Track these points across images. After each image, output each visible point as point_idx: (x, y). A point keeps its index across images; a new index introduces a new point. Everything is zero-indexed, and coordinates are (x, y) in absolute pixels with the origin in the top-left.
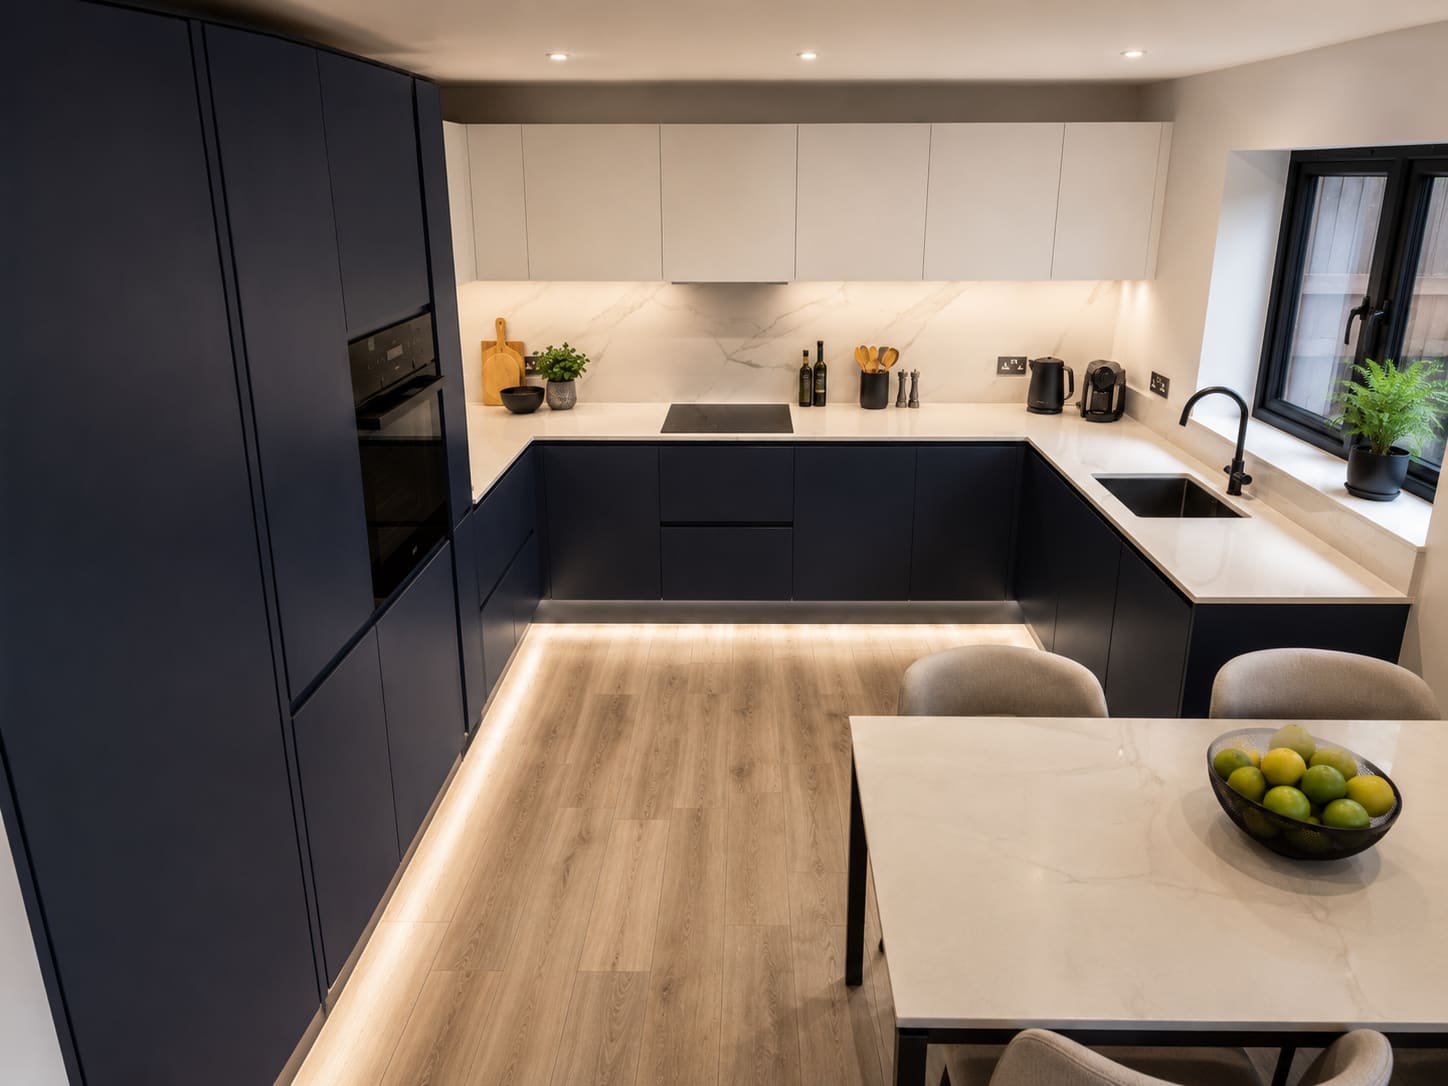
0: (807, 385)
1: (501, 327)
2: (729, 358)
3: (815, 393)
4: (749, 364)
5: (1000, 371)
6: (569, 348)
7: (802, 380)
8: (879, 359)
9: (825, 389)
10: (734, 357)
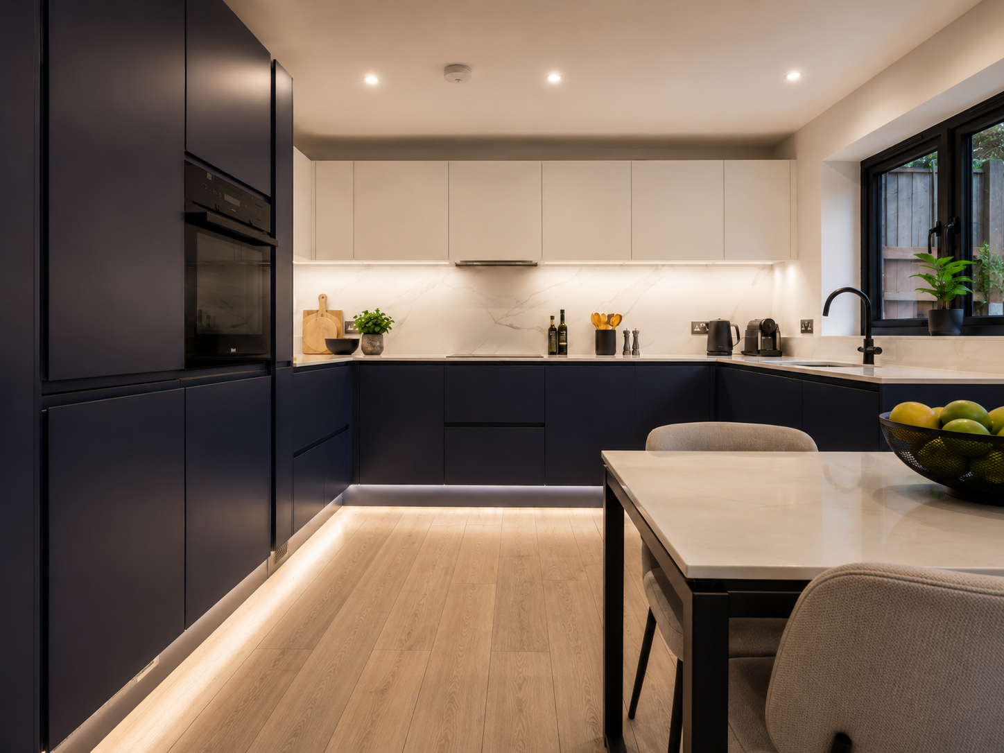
0: (553, 339)
1: (323, 300)
2: (496, 323)
3: (559, 345)
4: (511, 326)
5: (694, 333)
6: (380, 313)
7: (550, 337)
8: (608, 323)
9: (566, 342)
10: (499, 322)
